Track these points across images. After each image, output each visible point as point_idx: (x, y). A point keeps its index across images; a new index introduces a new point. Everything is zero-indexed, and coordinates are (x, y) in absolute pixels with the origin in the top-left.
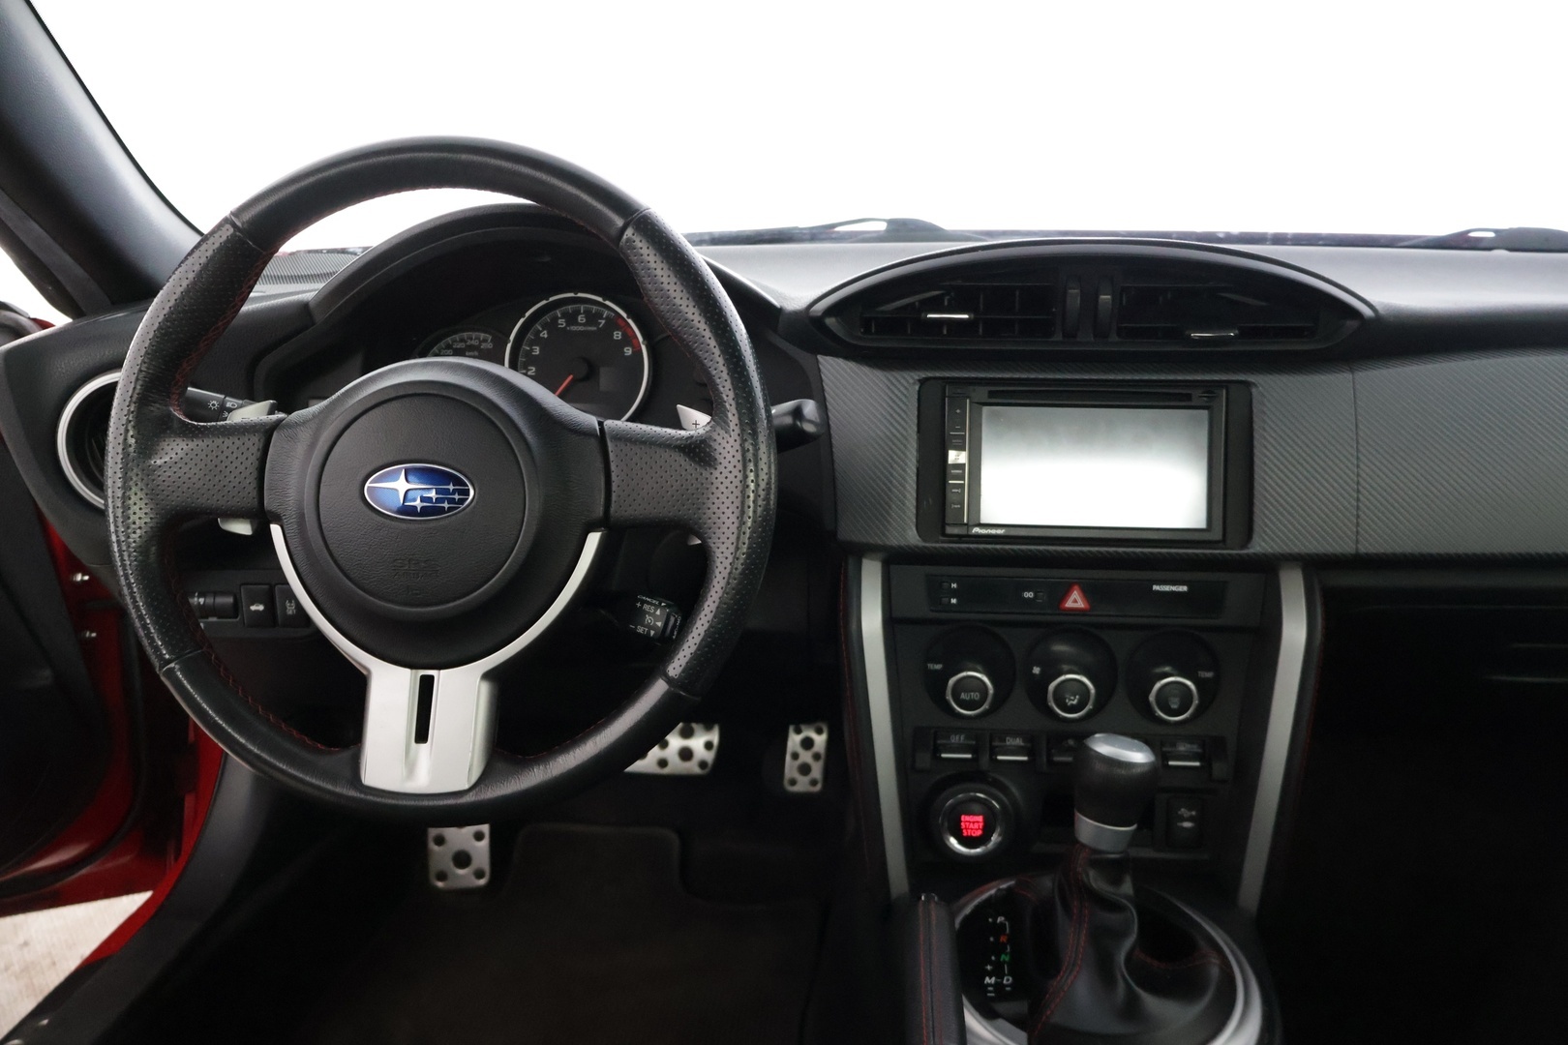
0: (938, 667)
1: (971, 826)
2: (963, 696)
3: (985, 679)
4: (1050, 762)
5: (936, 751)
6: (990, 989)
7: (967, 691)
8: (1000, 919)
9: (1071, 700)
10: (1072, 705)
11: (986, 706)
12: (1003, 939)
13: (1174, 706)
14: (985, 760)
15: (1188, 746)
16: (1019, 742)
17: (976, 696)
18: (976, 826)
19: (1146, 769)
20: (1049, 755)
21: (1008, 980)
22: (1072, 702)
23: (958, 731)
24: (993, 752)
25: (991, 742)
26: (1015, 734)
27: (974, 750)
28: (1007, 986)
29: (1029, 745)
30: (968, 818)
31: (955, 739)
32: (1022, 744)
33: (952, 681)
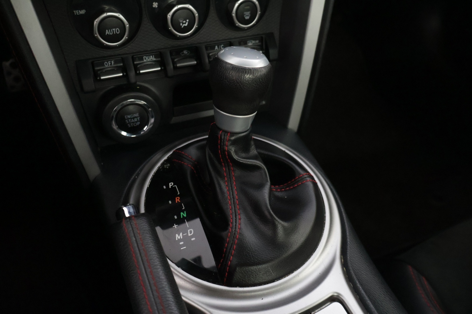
0: (83, 12)
1: (133, 121)
2: (107, 32)
3: (121, 17)
4: (175, 68)
5: (96, 75)
6: (181, 243)
7: (110, 28)
8: (171, 185)
9: (183, 23)
10: (184, 26)
11: (125, 37)
12: (178, 200)
13: (247, 18)
14: (132, 74)
15: (253, 42)
16: (152, 58)
17: (117, 31)
18: (136, 120)
19: (264, 71)
20: (174, 63)
21: (191, 232)
22: (184, 25)
23: (108, 58)
24: (137, 69)
25: (133, 62)
26: (148, 53)
27: (123, 69)
28: (192, 237)
29: (159, 59)
30: (129, 117)
31: (108, 64)
32: (154, 59)
33: (96, 22)
